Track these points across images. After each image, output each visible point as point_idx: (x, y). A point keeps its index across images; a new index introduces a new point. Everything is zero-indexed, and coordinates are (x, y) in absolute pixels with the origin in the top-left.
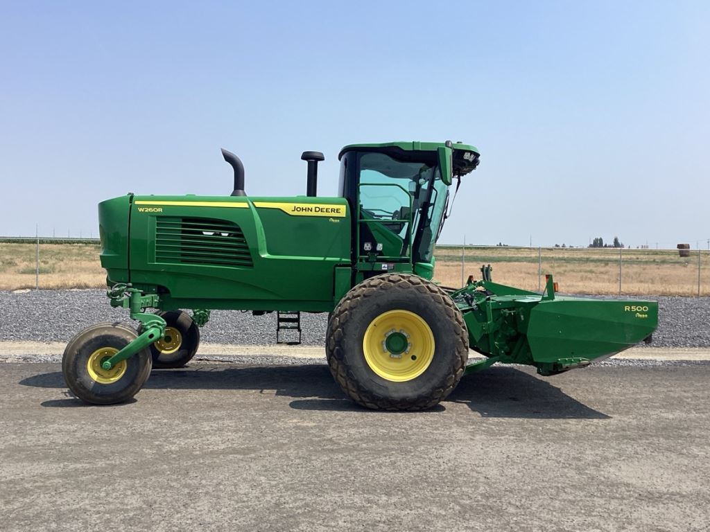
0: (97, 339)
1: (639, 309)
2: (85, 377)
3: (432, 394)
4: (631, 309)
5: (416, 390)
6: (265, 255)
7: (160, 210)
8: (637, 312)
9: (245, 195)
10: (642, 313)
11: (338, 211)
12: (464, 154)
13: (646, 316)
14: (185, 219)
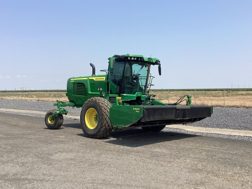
0: (49, 113)
1: (137, 109)
2: (47, 122)
3: (97, 134)
4: (135, 109)
5: (93, 132)
6: (90, 93)
7: (73, 81)
8: (136, 110)
9: (95, 75)
10: (138, 110)
11: (103, 79)
12: (128, 58)
13: (139, 112)
14: (78, 83)
